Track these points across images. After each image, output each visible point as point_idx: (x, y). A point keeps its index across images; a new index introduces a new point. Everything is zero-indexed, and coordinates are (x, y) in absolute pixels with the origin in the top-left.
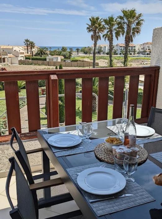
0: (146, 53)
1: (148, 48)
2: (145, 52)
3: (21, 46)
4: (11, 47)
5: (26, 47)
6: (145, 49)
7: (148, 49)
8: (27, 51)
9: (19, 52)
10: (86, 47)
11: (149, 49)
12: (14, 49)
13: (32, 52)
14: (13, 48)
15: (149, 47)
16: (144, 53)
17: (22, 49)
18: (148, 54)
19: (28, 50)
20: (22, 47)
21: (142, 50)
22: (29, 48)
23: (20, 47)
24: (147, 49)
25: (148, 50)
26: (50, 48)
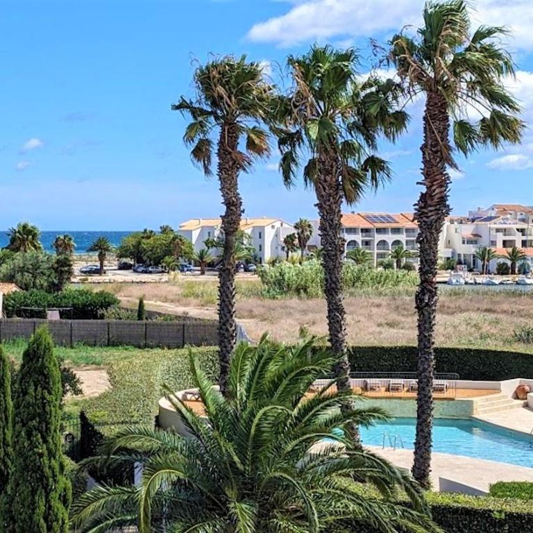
0: (493, 264)
1: (500, 238)
2: (485, 255)
6: (484, 242)
7: (500, 245)
11: (505, 243)
15: (505, 231)
16: (480, 263)
18: (502, 270)
21: (472, 249)
24: (493, 243)
25: (499, 249)
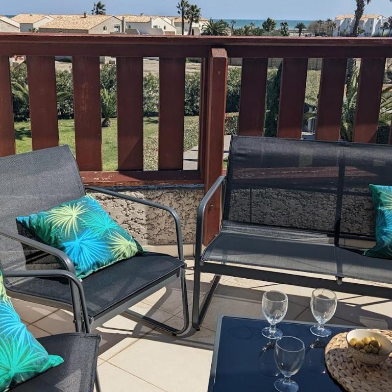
3: (167, 17)
4: (147, 19)
5: (180, 20)
8: (180, 28)
9: (164, 30)
10: (320, 22)
12: (154, 23)
13: (193, 30)
14: (150, 22)
17: (170, 22)
19: (183, 27)
20: (171, 18)
22: (187, 21)
23: (166, 19)
26: (233, 22)
